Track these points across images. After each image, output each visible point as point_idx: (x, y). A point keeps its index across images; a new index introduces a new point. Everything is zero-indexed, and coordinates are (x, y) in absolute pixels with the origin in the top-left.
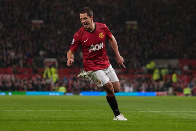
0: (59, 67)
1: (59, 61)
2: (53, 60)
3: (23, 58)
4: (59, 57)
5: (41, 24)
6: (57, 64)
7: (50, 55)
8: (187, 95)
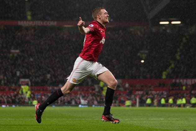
0: (32, 85)
1: (31, 81)
2: (27, 80)
3: (4, 79)
4: (31, 78)
5: (17, 53)
6: (30, 83)
7: (24, 77)
8: (129, 106)
